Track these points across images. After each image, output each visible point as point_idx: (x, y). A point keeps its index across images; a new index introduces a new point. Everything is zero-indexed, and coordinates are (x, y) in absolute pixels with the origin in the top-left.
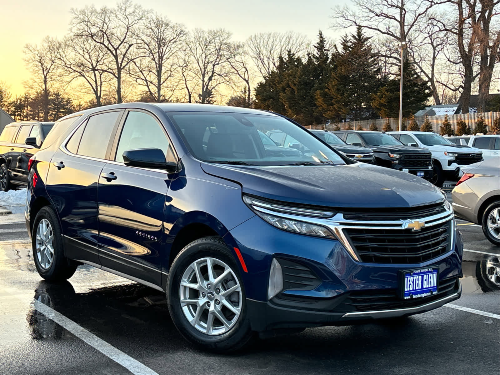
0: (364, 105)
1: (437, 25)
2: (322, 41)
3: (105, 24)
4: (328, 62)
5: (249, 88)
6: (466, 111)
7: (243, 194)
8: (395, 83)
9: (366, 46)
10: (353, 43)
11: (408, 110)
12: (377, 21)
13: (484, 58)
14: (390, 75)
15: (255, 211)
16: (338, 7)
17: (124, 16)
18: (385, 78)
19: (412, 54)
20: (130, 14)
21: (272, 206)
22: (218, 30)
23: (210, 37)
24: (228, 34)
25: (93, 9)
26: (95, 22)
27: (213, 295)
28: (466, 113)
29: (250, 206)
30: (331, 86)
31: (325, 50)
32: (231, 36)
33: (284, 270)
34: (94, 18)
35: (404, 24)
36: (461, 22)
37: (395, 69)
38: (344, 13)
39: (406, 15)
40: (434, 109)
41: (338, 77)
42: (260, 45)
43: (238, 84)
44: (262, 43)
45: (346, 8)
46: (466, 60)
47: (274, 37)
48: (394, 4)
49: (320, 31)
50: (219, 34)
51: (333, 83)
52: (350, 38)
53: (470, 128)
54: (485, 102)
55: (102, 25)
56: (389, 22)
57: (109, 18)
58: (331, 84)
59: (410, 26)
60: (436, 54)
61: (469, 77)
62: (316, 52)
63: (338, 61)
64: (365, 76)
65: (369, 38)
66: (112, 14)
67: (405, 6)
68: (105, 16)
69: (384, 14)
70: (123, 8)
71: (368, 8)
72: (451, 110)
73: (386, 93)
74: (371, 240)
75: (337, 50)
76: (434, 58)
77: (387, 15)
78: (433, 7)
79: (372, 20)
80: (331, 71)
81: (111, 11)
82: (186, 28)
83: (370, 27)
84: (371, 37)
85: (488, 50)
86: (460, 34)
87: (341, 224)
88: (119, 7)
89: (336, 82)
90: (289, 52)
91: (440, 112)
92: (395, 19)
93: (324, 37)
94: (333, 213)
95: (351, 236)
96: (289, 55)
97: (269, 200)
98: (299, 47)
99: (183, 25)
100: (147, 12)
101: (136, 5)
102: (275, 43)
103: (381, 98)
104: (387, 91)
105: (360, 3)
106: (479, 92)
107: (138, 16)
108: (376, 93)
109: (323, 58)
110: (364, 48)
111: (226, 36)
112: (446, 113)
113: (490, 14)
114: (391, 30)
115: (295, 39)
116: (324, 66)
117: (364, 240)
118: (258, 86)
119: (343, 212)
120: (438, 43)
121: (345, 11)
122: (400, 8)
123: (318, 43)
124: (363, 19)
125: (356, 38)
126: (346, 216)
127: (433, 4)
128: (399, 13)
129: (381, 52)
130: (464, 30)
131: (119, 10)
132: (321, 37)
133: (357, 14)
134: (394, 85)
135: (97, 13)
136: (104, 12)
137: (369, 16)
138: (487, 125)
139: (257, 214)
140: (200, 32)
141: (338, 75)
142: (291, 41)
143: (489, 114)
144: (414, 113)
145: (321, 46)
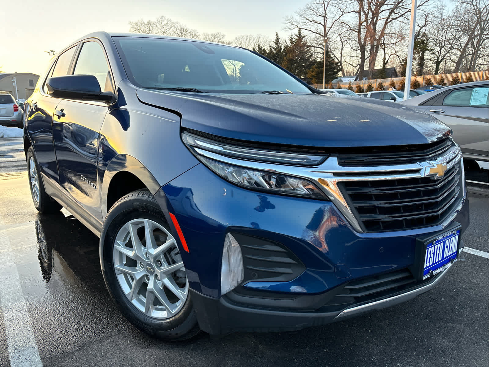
0: (303, 77)
1: (346, 27)
2: (278, 39)
3: (150, 31)
4: (282, 51)
5: (236, 69)
6: (361, 79)
7: (183, 130)
8: (321, 64)
9: (304, 41)
10: (296, 40)
11: (328, 79)
12: (310, 25)
13: (372, 47)
14: (318, 58)
15: (198, 156)
16: (287, 17)
17: (161, 26)
18: (315, 60)
19: (330, 47)
20: (165, 25)
21: (225, 149)
22: (217, 33)
23: (212, 37)
24: (223, 35)
25: (143, 22)
26: (144, 30)
27: (153, 268)
28: (362, 80)
29: (191, 148)
30: (283, 65)
31: (280, 44)
32: (225, 37)
33: (245, 252)
34: (143, 28)
35: (326, 27)
36: (360, 24)
37: (321, 55)
38: (290, 20)
39: (327, 21)
40: (342, 79)
41: (287, 60)
42: (242, 43)
43: (229, 67)
44: (243, 41)
45: (292, 18)
46: (363, 48)
47: (250, 37)
48: (320, 15)
49: (276, 32)
50: (217, 36)
51: (285, 63)
52: (294, 36)
53: (363, 90)
54: (372, 73)
55: (148, 32)
56: (317, 26)
57: (152, 27)
58: (284, 64)
59: (329, 28)
60: (343, 47)
61: (363, 59)
62: (275, 46)
63: (287, 50)
64: (303, 59)
65: (305, 36)
66: (154, 25)
67: (327, 15)
68: (150, 26)
69: (314, 21)
70: (160, 21)
71: (305, 17)
72: (352, 80)
73: (315, 69)
74: (378, 197)
75: (287, 44)
76: (342, 49)
77: (316, 21)
78: (343, 15)
79: (307, 25)
80: (283, 56)
81: (153, 23)
82: (198, 33)
83: (306, 29)
84: (307, 35)
85: (375, 42)
86: (359, 32)
87: (336, 174)
88: (158, 20)
89: (287, 63)
90: (259, 45)
91: (346, 80)
92: (321, 24)
93: (279, 36)
94: (322, 157)
95: (350, 192)
96: (259, 47)
97: (219, 139)
98: (264, 44)
99: (196, 31)
100: (175, 23)
101: (168, 19)
102: (251, 41)
103: (312, 72)
104: (316, 68)
105: (300, 14)
106: (369, 67)
107: (169, 25)
108: (309, 69)
109: (278, 49)
110: (303, 42)
111: (222, 37)
112: (350, 81)
113: (377, 19)
114: (318, 31)
115: (262, 39)
116: (279, 53)
117: (369, 197)
118: (241, 67)
119: (337, 155)
120: (345, 40)
121: (291, 19)
122: (324, 17)
123: (275, 40)
124: (302, 24)
125: (297, 36)
126: (343, 161)
127: (344, 13)
128: (323, 20)
129: (312, 45)
130: (361, 30)
131: (158, 22)
132: (277, 36)
133: (298, 21)
134: (320, 64)
135: (145, 24)
136: (149, 24)
137: (305, 22)
138: (373, 87)
139: (201, 162)
140: (206, 35)
141: (287, 59)
142: (260, 40)
143: (374, 80)
144: (331, 81)
145: (277, 42)
